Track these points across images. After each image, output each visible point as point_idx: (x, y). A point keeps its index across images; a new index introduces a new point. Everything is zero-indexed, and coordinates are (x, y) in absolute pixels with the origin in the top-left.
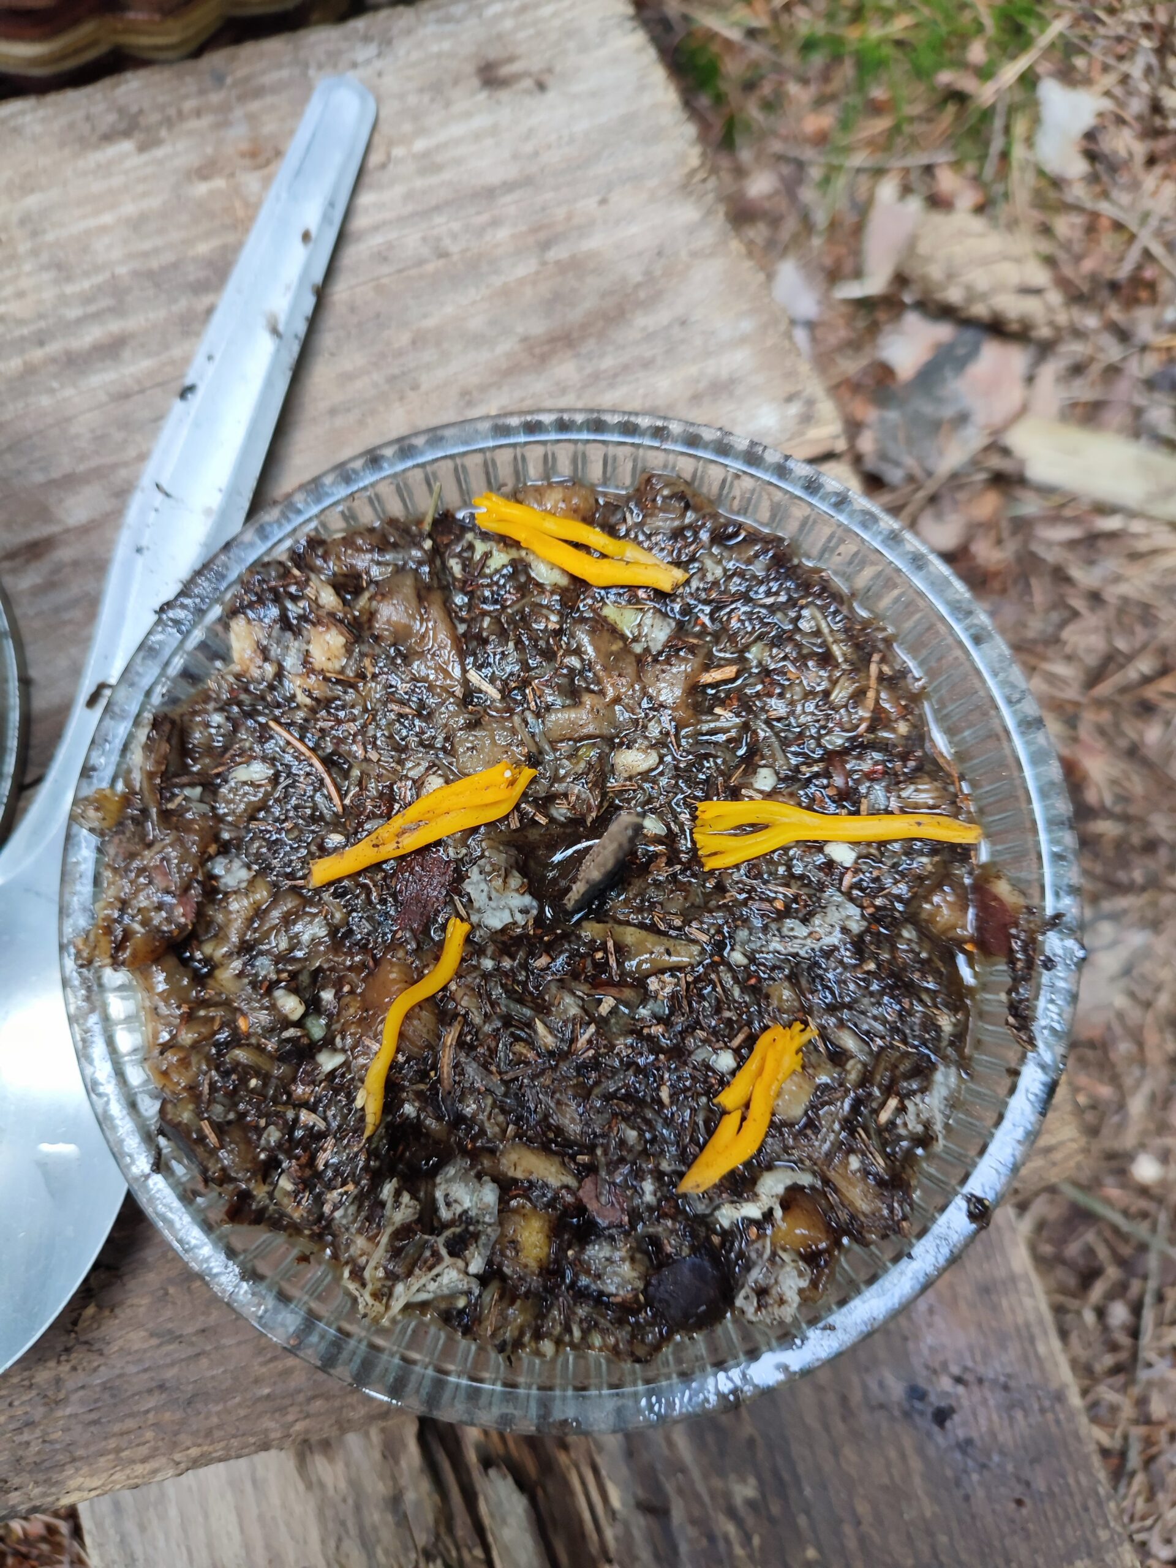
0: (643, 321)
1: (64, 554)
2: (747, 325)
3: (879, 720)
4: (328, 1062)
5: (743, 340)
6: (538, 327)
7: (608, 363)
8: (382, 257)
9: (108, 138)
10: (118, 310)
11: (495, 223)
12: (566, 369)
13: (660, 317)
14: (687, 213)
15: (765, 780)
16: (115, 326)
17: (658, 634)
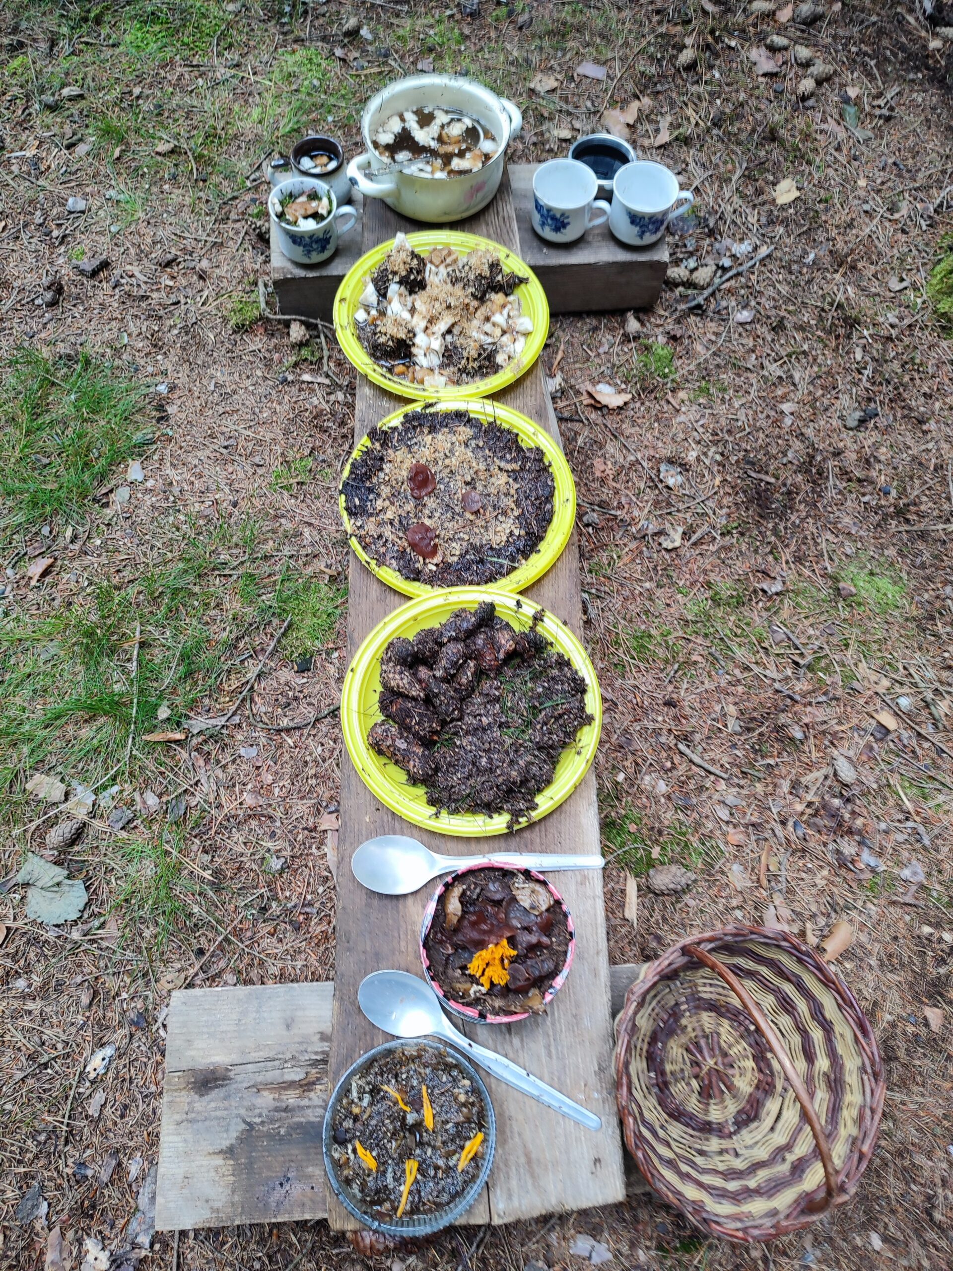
0: (530, 1182)
1: (507, 1036)
2: (524, 1208)
3: (424, 1204)
4: (393, 1081)
5: (520, 1205)
6: (533, 1156)
7: (522, 1170)
8: (558, 1123)
9: (599, 1064)
10: (558, 1058)
11: (560, 1153)
12: (522, 1160)
13: (530, 1187)
14: (554, 1201)
15: (419, 1177)
16: (554, 1057)
17: (451, 1164)
